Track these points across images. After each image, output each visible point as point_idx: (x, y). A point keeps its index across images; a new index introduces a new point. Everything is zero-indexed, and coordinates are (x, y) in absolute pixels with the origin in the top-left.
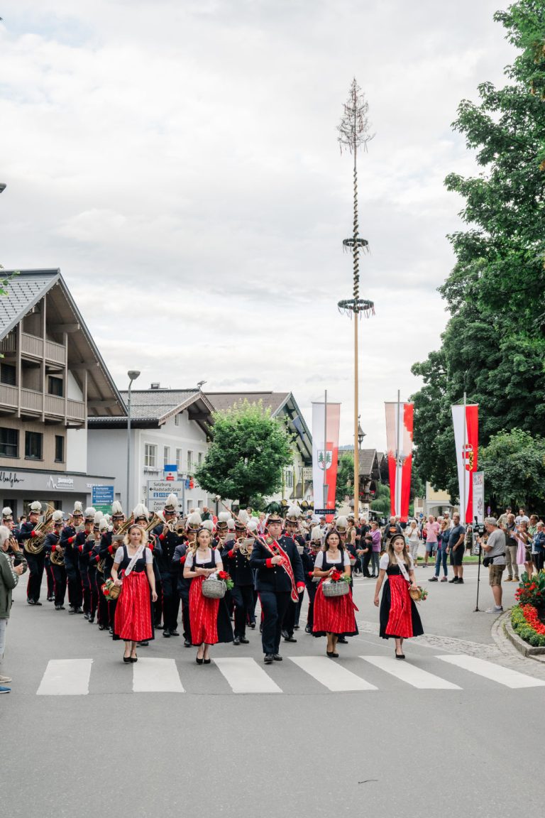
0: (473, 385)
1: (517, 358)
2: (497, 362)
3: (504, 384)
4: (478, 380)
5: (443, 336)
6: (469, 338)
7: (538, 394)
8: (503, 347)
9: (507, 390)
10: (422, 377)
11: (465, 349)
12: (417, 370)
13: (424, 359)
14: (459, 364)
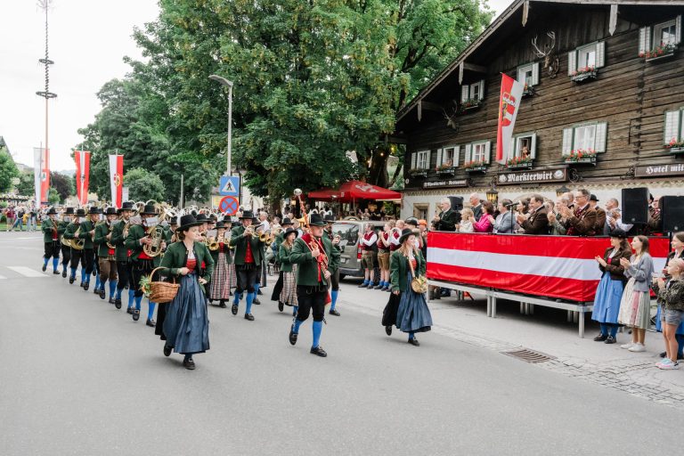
0: (114, 143)
1: (139, 133)
2: (127, 134)
3: (131, 144)
4: (117, 141)
5: (96, 116)
6: (113, 120)
7: (149, 151)
8: (131, 127)
9: (133, 148)
10: (83, 136)
11: (111, 125)
12: (81, 132)
13: (85, 127)
14: (106, 132)
